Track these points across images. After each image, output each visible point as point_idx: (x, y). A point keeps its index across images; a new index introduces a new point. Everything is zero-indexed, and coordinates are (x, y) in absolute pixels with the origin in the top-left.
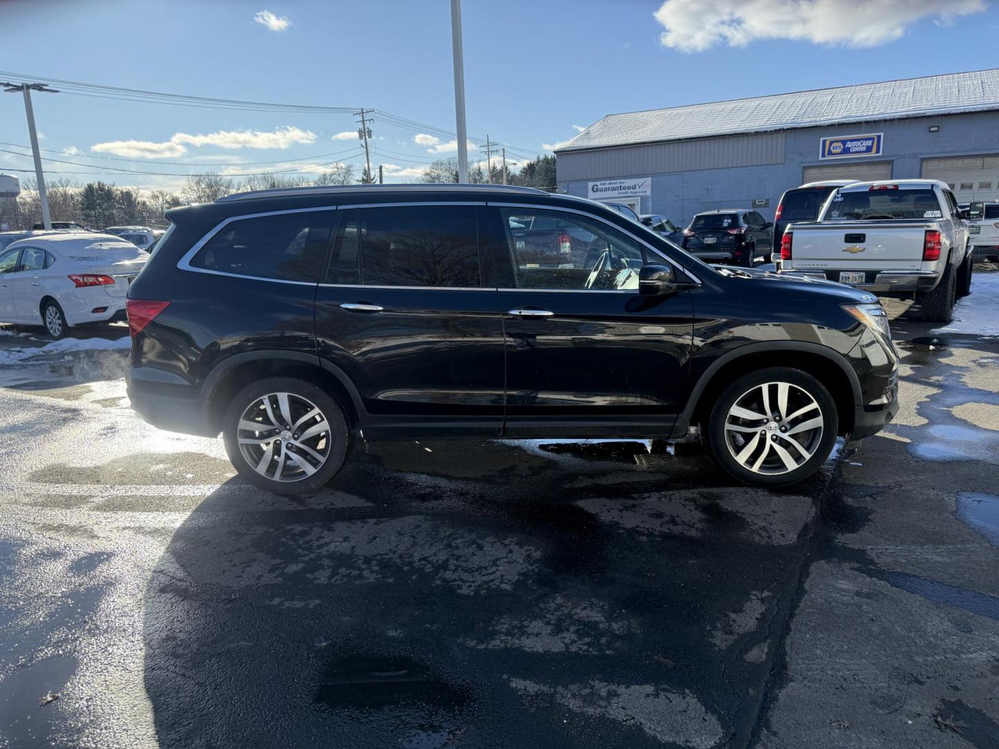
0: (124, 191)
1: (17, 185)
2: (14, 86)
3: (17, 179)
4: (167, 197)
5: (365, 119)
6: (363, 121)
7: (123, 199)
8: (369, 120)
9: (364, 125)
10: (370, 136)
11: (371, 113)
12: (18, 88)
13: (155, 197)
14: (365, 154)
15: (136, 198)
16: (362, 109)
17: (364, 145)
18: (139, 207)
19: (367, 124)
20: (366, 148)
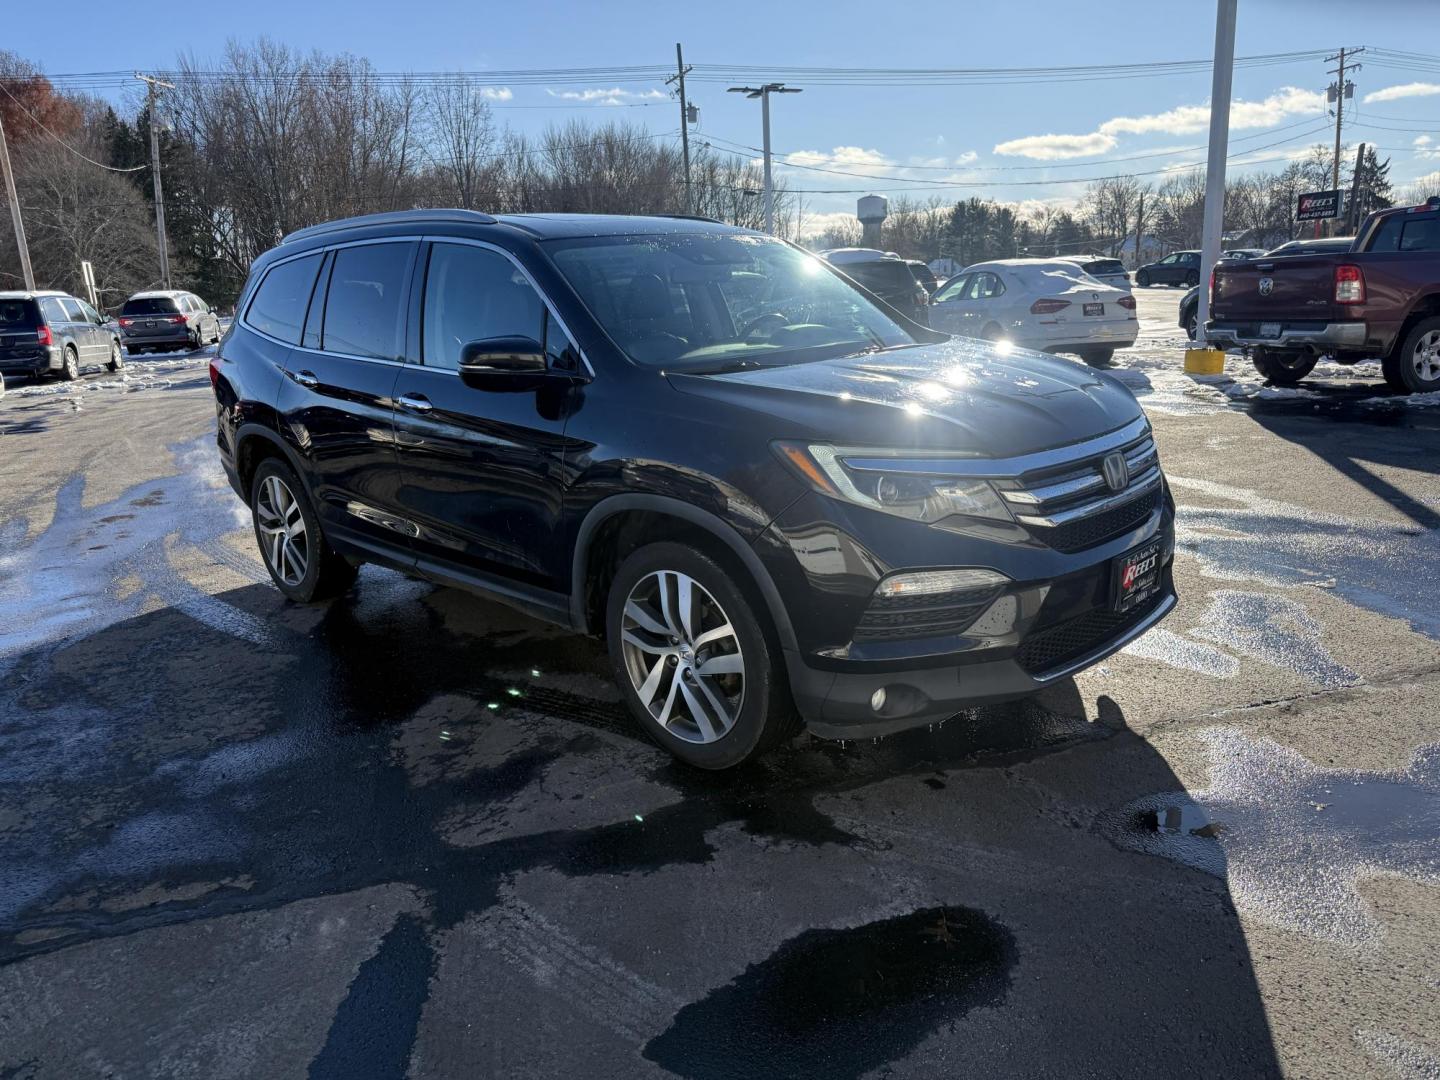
0: (1002, 208)
1: (885, 207)
2: (752, 90)
3: (886, 200)
4: (1054, 215)
5: (1345, 65)
6: (1342, 69)
7: (998, 219)
8: (1354, 66)
9: (1341, 76)
10: (1349, 94)
11: (1359, 54)
12: (757, 93)
13: (1039, 216)
14: (1335, 128)
15: (1015, 218)
16: (1343, 50)
17: (1336, 112)
18: (1018, 230)
19: (1348, 75)
20: (1339, 115)
